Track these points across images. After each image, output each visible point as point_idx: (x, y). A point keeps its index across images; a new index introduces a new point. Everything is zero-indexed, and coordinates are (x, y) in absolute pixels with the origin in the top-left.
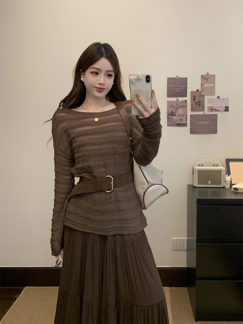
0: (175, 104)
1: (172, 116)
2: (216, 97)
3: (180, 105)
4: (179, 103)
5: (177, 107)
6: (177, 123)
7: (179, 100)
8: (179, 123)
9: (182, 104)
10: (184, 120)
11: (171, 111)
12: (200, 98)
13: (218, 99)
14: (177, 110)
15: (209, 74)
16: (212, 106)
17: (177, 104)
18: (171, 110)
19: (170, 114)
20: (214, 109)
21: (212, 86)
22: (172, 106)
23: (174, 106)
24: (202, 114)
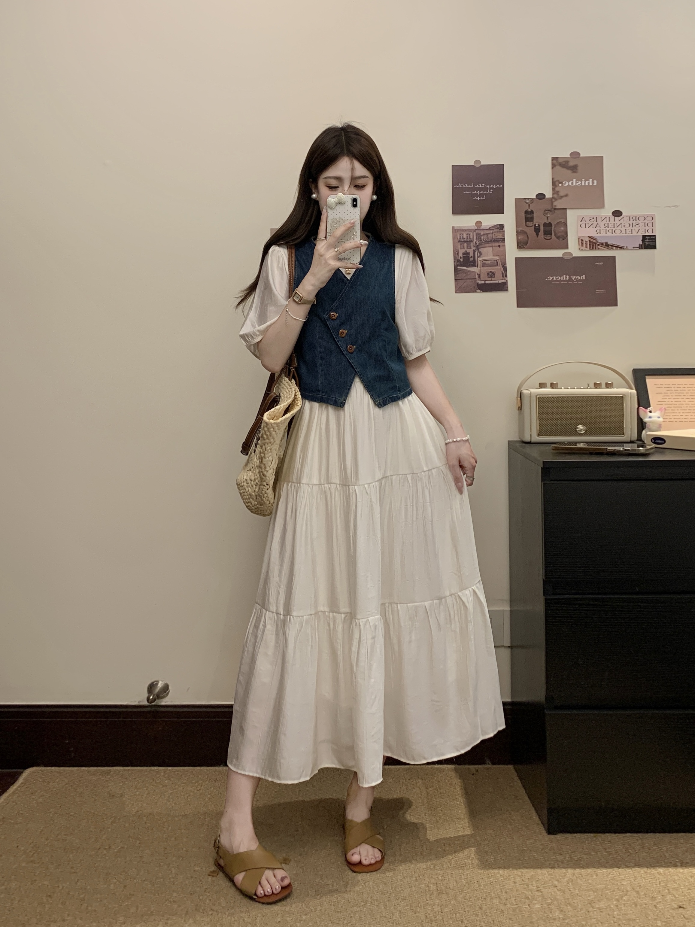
0: (473, 236)
1: (467, 267)
2: (607, 212)
3: (485, 236)
4: (482, 233)
5: (478, 243)
6: (480, 282)
7: (483, 224)
8: (486, 282)
9: (489, 235)
10: (498, 275)
11: (463, 254)
12: (549, 215)
13: (615, 218)
14: (478, 249)
15: (581, 156)
16: (594, 234)
17: (477, 234)
18: (463, 251)
19: (462, 260)
20: (602, 244)
21: (592, 185)
22: (465, 242)
23: (471, 241)
24: (561, 256)
